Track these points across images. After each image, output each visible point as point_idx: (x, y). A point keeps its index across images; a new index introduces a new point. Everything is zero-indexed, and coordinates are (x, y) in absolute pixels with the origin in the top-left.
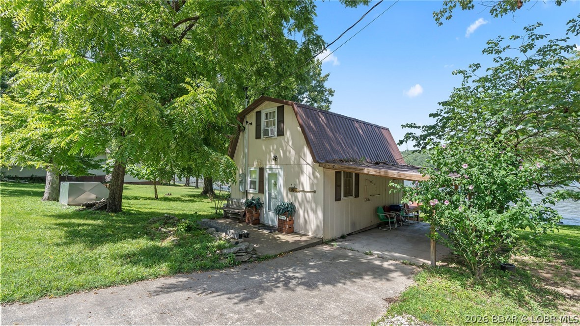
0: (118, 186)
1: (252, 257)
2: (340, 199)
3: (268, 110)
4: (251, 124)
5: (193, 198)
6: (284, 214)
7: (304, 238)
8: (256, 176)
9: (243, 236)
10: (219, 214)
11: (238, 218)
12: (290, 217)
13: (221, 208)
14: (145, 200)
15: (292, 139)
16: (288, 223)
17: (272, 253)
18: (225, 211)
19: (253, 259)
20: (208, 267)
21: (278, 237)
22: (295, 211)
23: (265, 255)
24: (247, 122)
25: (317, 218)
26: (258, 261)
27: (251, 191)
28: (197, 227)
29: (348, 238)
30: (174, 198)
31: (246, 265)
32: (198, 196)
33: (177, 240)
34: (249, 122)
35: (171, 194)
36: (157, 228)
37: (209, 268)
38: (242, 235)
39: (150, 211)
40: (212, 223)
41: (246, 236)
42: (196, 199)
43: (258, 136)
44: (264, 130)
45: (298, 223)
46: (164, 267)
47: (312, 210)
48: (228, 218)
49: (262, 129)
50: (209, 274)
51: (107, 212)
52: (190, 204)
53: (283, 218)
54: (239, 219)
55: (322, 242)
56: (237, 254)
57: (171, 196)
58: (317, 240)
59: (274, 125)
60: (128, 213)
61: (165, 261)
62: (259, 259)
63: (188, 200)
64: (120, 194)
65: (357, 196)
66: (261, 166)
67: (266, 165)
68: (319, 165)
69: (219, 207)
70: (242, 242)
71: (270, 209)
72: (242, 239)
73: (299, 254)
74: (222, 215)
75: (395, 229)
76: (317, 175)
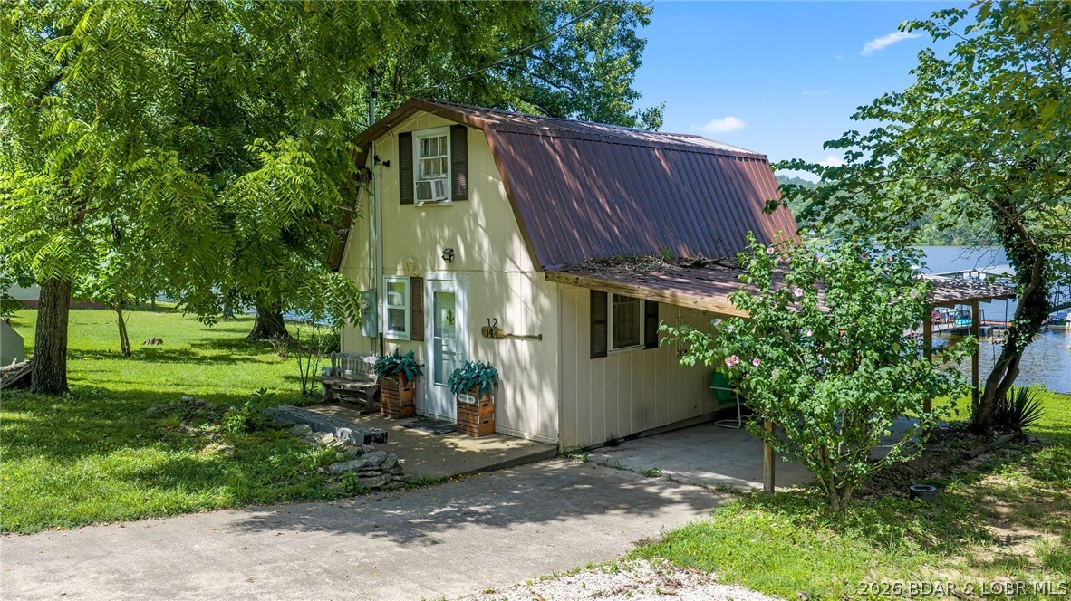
0: (55, 328)
1: (392, 480)
2: (604, 354)
3: (430, 134)
4: (387, 164)
5: (228, 349)
6: (470, 391)
8: (401, 300)
9: (373, 439)
10: (312, 394)
11: (358, 402)
12: (484, 398)
13: (314, 379)
14: (98, 359)
15: (485, 215)
16: (481, 411)
17: (438, 474)
18: (328, 386)
19: (395, 483)
20: (303, 494)
21: (452, 444)
22: (496, 384)
23: (422, 478)
24: (377, 158)
25: (542, 404)
26: (406, 489)
27: (390, 335)
28: (268, 423)
29: (627, 445)
30: (174, 352)
31: (380, 495)
32: (240, 345)
33: (230, 449)
34: (383, 159)
35: (160, 341)
36: (178, 426)
37: (306, 497)
38: (370, 436)
39: (130, 388)
40: (300, 413)
41: (381, 439)
42: (236, 354)
43: (406, 199)
44: (419, 184)
45: (504, 411)
46: (221, 494)
47: (531, 387)
48: (336, 402)
49: (415, 182)
50: (309, 506)
51: (34, 392)
52: (224, 368)
53: (468, 399)
54: (363, 405)
55: (556, 453)
56: (362, 473)
57: (164, 347)
59: (445, 171)
60: (86, 395)
61: (222, 485)
62: (408, 484)
63: (216, 359)
64: (61, 348)
65: (652, 343)
66: (416, 274)
67: (425, 270)
68: (547, 277)
69: (310, 375)
70: (371, 451)
71: (437, 379)
72: (370, 446)
73: (495, 476)
74: (319, 396)
76: (545, 302)
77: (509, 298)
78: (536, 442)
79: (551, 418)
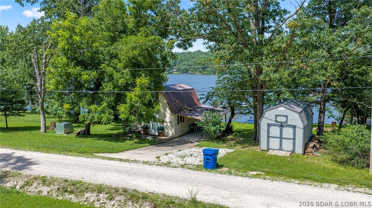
2: (179, 124)
7: (167, 137)
12: (162, 131)
16: (162, 133)
22: (164, 129)
23: (163, 142)
25: (172, 132)
29: (181, 136)
45: (165, 133)
47: (170, 129)
51: (85, 135)
55: (175, 138)
58: (173, 138)
65: (184, 122)
68: (174, 114)
71: (153, 129)
75: (197, 132)
76: (172, 117)
77: (166, 117)
78: (171, 137)
79: (173, 133)
